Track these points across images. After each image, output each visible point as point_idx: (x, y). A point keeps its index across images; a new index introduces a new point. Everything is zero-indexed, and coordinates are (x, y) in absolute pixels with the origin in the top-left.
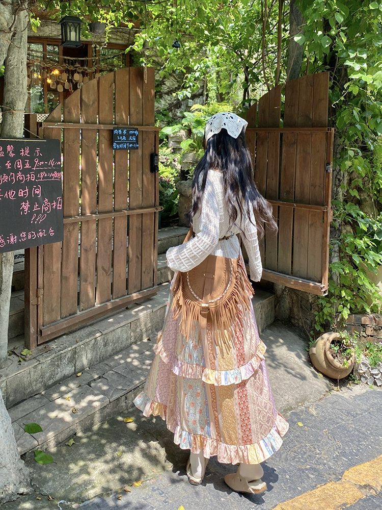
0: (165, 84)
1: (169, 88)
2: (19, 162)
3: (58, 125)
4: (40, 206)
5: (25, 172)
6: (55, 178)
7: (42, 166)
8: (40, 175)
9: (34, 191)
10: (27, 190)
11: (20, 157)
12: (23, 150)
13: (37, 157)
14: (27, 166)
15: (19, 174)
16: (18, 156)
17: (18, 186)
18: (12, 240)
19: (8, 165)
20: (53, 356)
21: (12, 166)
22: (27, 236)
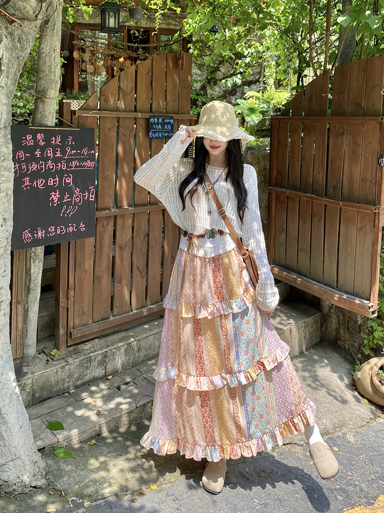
0: (220, 70)
1: (224, 74)
2: (50, 150)
3: (92, 113)
4: (71, 197)
5: (56, 160)
6: (88, 167)
7: (74, 155)
8: (72, 163)
9: (65, 180)
10: (57, 179)
11: (51, 146)
12: (54, 139)
13: (70, 146)
14: (58, 154)
15: (50, 163)
16: (48, 144)
17: (48, 174)
18: (40, 234)
19: (38, 153)
20: (82, 358)
21: (42, 154)
22: (56, 231)
